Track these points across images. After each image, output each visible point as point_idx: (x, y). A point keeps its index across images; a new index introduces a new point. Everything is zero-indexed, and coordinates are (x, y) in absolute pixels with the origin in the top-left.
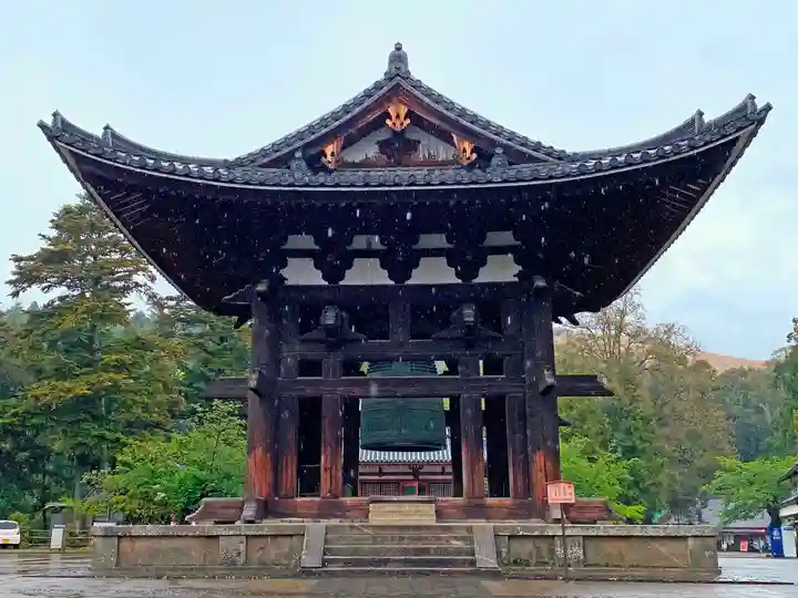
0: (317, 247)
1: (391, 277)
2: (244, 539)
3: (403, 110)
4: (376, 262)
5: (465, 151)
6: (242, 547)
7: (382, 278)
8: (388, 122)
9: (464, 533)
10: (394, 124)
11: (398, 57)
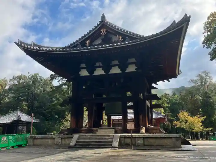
1: (105, 72)
2: (60, 139)
3: (105, 30)
4: (101, 69)
5: (120, 38)
6: (60, 141)
8: (101, 33)
9: (112, 137)
10: (103, 34)
11: (103, 17)
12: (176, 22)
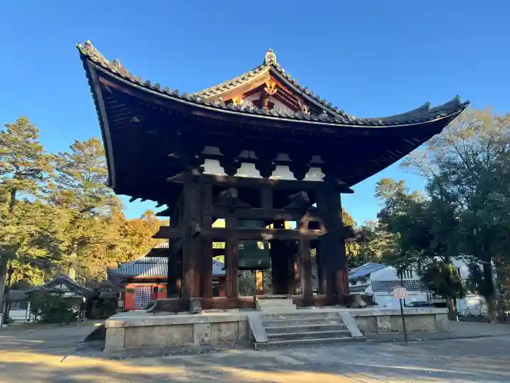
0: (222, 155)
1: (261, 174)
2: (209, 325)
3: (274, 84)
4: (254, 165)
5: (305, 110)
7: (256, 174)
8: (266, 89)
10: (271, 91)
12: (431, 107)
